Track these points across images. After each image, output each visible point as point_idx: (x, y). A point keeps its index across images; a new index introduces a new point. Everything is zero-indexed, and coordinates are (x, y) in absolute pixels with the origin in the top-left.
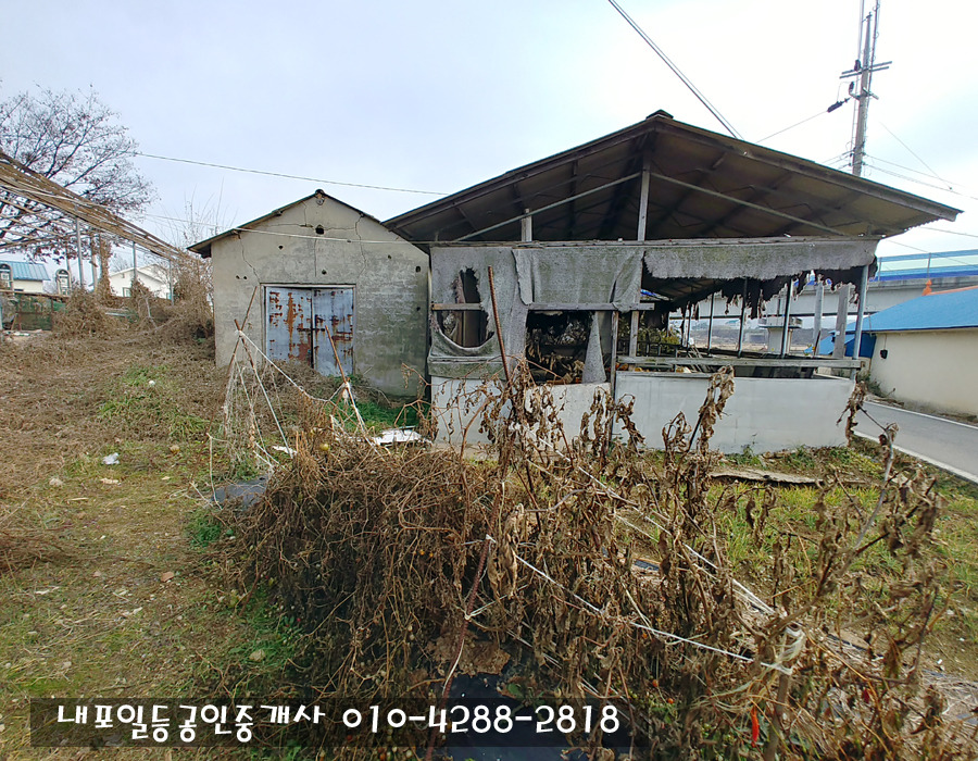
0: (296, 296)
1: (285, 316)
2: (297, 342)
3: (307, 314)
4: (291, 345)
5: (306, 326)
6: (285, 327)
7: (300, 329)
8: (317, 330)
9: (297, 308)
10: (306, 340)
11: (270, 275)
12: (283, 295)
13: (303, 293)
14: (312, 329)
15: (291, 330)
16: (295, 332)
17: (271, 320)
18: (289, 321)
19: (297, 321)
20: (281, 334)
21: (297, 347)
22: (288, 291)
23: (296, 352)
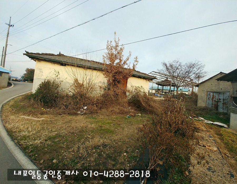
1: (211, 98)
3: (217, 98)
8: (219, 102)
10: (216, 103)
11: (209, 90)
12: (212, 94)
13: (216, 94)
15: (213, 101)
17: (208, 99)
20: (210, 102)
21: (214, 105)
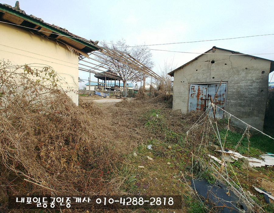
0: (201, 87)
1: (196, 94)
2: (200, 104)
3: (205, 94)
4: (198, 105)
5: (204, 98)
6: (196, 98)
7: (202, 99)
8: (208, 100)
9: (201, 91)
10: (203, 103)
11: (192, 80)
12: (196, 87)
13: (204, 86)
14: (206, 99)
15: (198, 99)
16: (200, 100)
17: (191, 96)
18: (198, 96)
19: (201, 96)
20: (194, 101)
21: (200, 106)
22: (198, 86)
23: (199, 107)
